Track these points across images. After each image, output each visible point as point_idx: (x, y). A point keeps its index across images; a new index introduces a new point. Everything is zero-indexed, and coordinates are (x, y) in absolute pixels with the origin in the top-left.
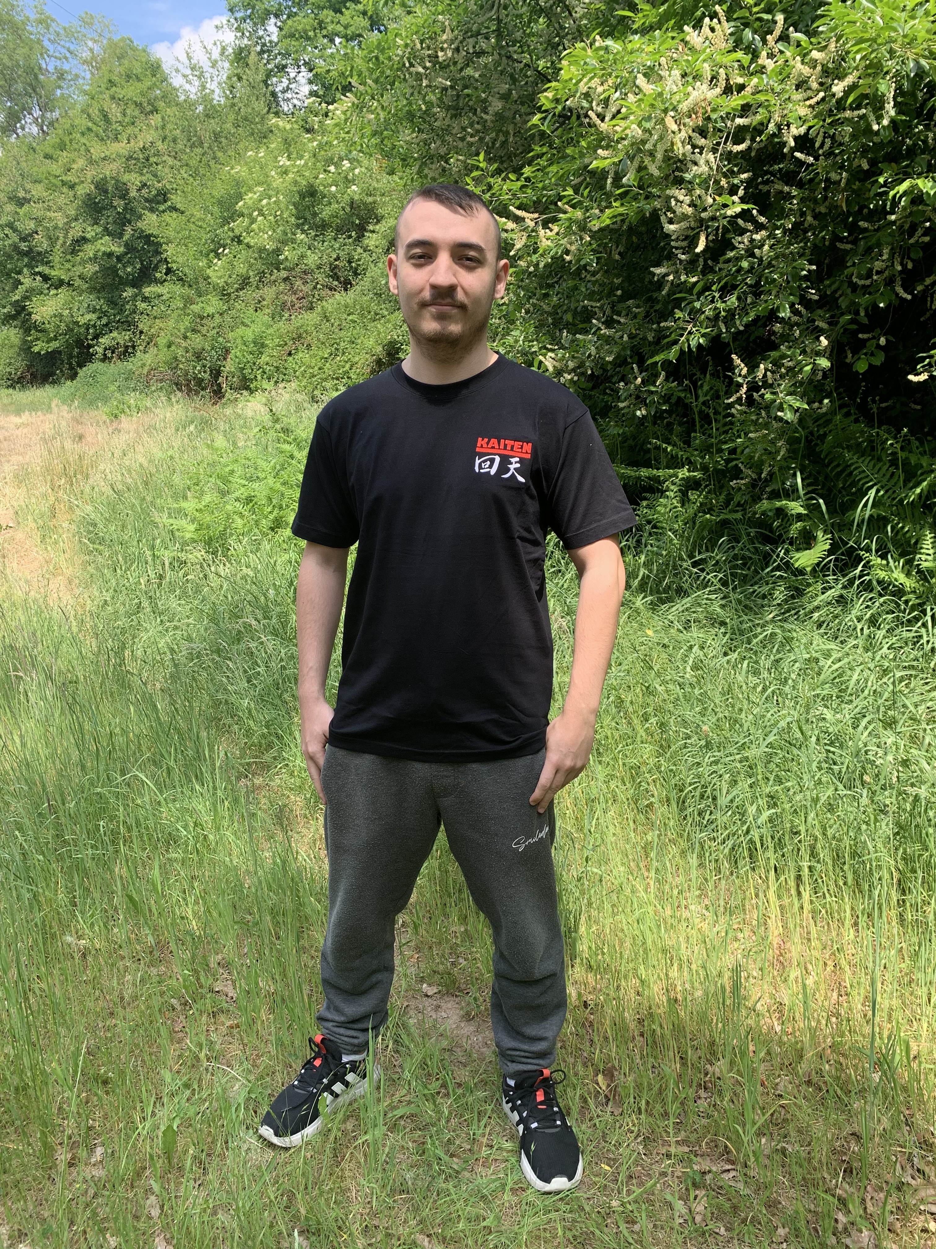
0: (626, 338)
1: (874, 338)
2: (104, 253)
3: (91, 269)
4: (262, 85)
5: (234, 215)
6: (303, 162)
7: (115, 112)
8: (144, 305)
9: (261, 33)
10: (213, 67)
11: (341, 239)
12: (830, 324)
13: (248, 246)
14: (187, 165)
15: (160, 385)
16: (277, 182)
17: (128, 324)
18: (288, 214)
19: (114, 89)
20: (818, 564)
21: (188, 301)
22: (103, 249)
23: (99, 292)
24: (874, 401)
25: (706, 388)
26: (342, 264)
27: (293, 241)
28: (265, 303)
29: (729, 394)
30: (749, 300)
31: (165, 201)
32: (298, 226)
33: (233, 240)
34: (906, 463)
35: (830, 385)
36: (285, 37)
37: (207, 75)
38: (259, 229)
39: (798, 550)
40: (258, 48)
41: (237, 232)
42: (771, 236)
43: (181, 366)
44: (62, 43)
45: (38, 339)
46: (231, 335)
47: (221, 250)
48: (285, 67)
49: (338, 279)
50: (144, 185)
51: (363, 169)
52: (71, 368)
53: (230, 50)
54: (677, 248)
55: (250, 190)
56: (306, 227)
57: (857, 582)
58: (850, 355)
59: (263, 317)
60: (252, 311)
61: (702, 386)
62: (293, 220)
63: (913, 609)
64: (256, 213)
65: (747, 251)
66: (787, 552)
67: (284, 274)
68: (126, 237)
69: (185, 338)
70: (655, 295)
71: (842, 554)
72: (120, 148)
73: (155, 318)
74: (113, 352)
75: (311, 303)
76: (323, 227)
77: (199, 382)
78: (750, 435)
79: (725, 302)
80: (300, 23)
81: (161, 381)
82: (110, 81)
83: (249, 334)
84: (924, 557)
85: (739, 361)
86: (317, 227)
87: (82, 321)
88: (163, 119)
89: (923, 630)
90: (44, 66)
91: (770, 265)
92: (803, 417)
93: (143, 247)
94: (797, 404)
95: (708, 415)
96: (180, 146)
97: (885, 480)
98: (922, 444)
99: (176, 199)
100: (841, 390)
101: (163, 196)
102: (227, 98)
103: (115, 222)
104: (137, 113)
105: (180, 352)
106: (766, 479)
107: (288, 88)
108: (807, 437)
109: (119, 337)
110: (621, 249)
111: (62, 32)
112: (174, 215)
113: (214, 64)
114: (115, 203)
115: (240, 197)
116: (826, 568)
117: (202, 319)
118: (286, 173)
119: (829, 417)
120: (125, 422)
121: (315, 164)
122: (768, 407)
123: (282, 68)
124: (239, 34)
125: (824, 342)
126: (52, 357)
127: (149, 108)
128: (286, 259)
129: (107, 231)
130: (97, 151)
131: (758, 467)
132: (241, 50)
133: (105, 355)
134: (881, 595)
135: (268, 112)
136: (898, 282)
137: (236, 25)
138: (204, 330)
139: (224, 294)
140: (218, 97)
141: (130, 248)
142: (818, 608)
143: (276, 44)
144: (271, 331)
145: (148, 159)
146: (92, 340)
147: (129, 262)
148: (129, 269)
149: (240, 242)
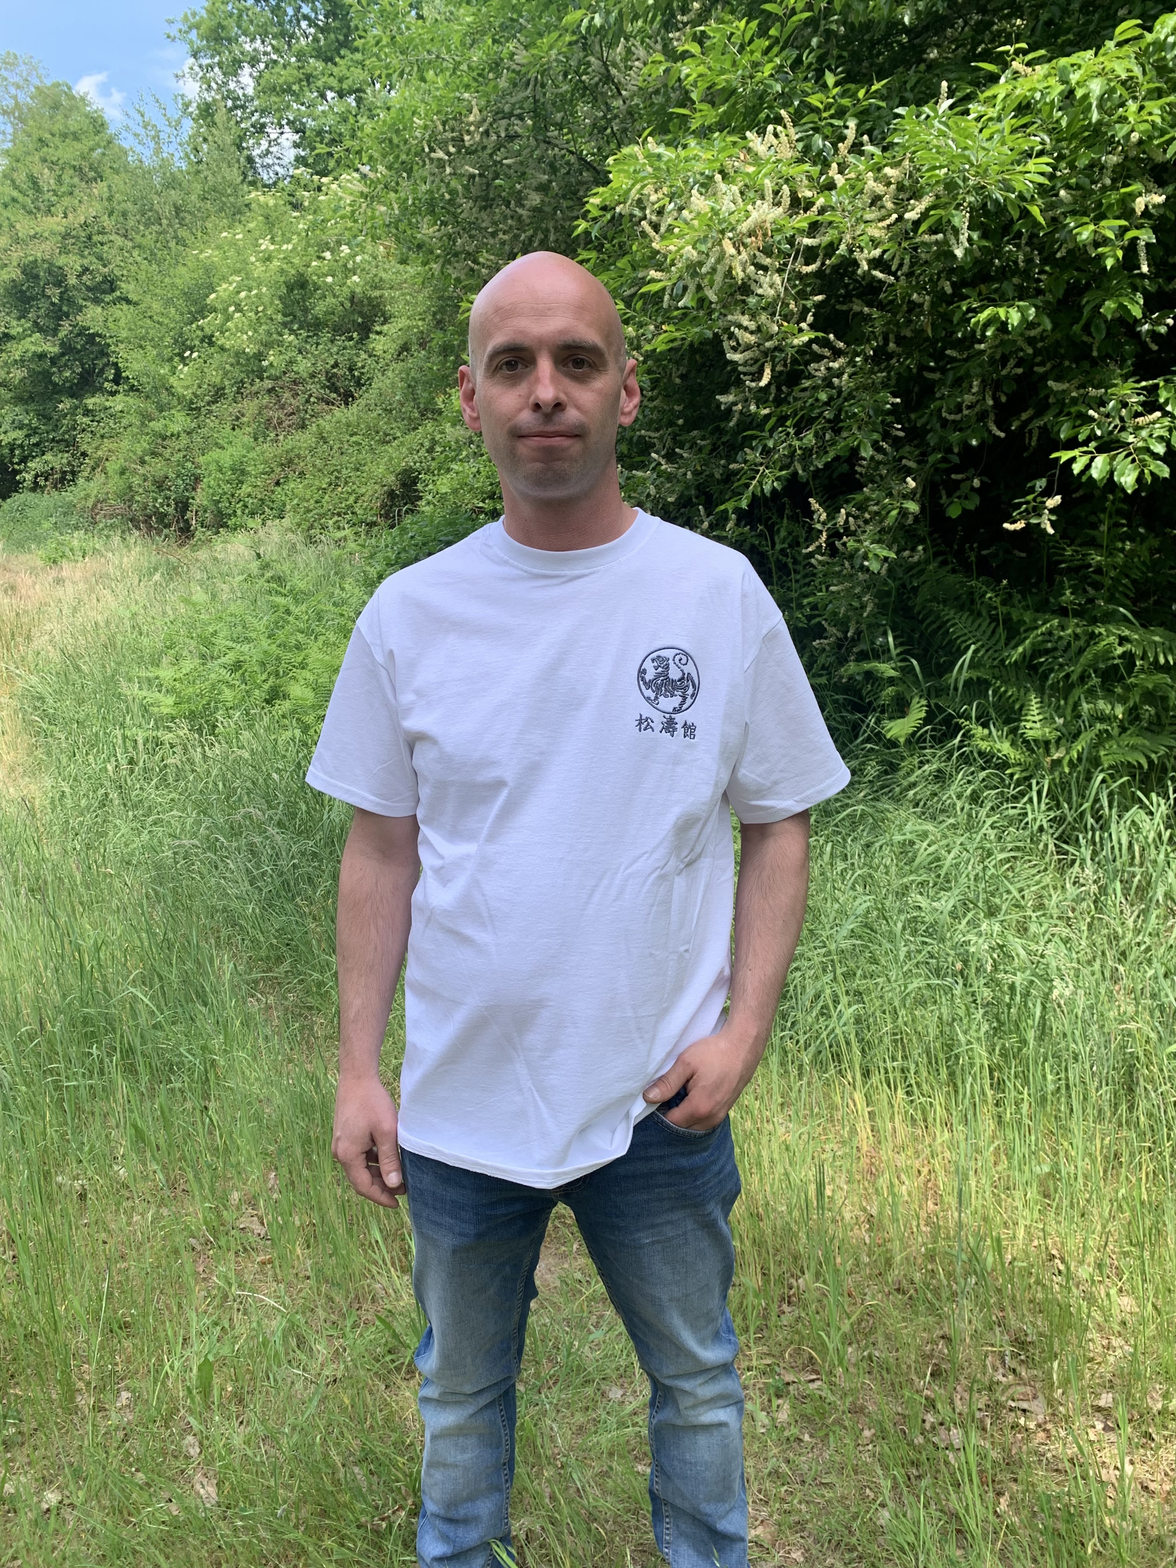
0: (689, 475)
1: (968, 479)
2: (35, 354)
3: (18, 374)
4: (234, 148)
5: (203, 311)
6: (290, 247)
7: (47, 178)
8: (86, 420)
9: (232, 85)
11: (340, 341)
12: (918, 462)
13: (222, 349)
14: (140, 246)
15: (109, 522)
16: (259, 270)
17: (69, 444)
18: (274, 309)
19: (45, 149)
20: (913, 734)
21: (146, 418)
22: (33, 348)
23: (27, 403)
24: (972, 549)
25: (783, 533)
26: (340, 372)
27: (280, 344)
28: (245, 419)
29: (809, 540)
30: (828, 437)
31: (113, 290)
32: (285, 325)
33: (202, 341)
34: (1007, 620)
35: (923, 531)
36: (263, 91)
37: (163, 135)
38: (236, 327)
39: (891, 718)
40: (230, 103)
41: (208, 331)
42: (852, 363)
43: (137, 498)
46: (201, 460)
47: (187, 354)
48: (263, 126)
49: (335, 390)
50: (86, 270)
51: (366, 257)
53: (195, 106)
54: (745, 374)
55: (224, 279)
56: (295, 327)
57: (956, 754)
58: (944, 497)
59: (244, 437)
60: (228, 428)
61: (779, 530)
62: (279, 317)
63: (1018, 784)
64: (232, 309)
65: (824, 379)
66: (878, 721)
67: (268, 384)
68: (62, 334)
69: (143, 462)
70: (723, 425)
71: (940, 724)
72: (54, 223)
73: (102, 437)
74: (46, 480)
75: (304, 420)
76: (317, 325)
77: (162, 517)
78: (832, 588)
79: (801, 439)
81: (111, 516)
82: (40, 140)
83: (226, 457)
84: (1028, 725)
85: (817, 506)
86: (309, 325)
87: (5, 439)
88: (109, 187)
89: (1028, 806)
91: (850, 396)
92: (893, 567)
93: (85, 346)
94: (885, 553)
95: (786, 565)
96: (131, 223)
97: (985, 638)
98: (1024, 598)
99: (128, 288)
100: (936, 536)
101: (110, 285)
102: (190, 163)
103: (47, 315)
104: (76, 180)
105: (136, 481)
106: (853, 639)
107: (268, 152)
108: (898, 590)
109: (56, 460)
110: (683, 370)
112: (125, 307)
114: (48, 292)
115: (212, 287)
116: (922, 739)
117: (164, 439)
118: (269, 259)
119: (922, 566)
120: (67, 569)
121: (306, 250)
122: (851, 557)
123: (261, 129)
124: (204, 86)
125: (911, 483)
127: (91, 174)
128: (271, 365)
129: (38, 327)
130: (25, 226)
131: (843, 625)
132: (208, 106)
133: (36, 483)
134: (984, 769)
135: (243, 181)
136: (992, 416)
137: (201, 74)
138: (167, 453)
139: (192, 409)
140: (179, 162)
141: (67, 348)
142: (913, 785)
143: (252, 99)
144: (252, 455)
145: (89, 238)
146: (19, 464)
147: (66, 365)
148: (67, 374)
149: (211, 344)
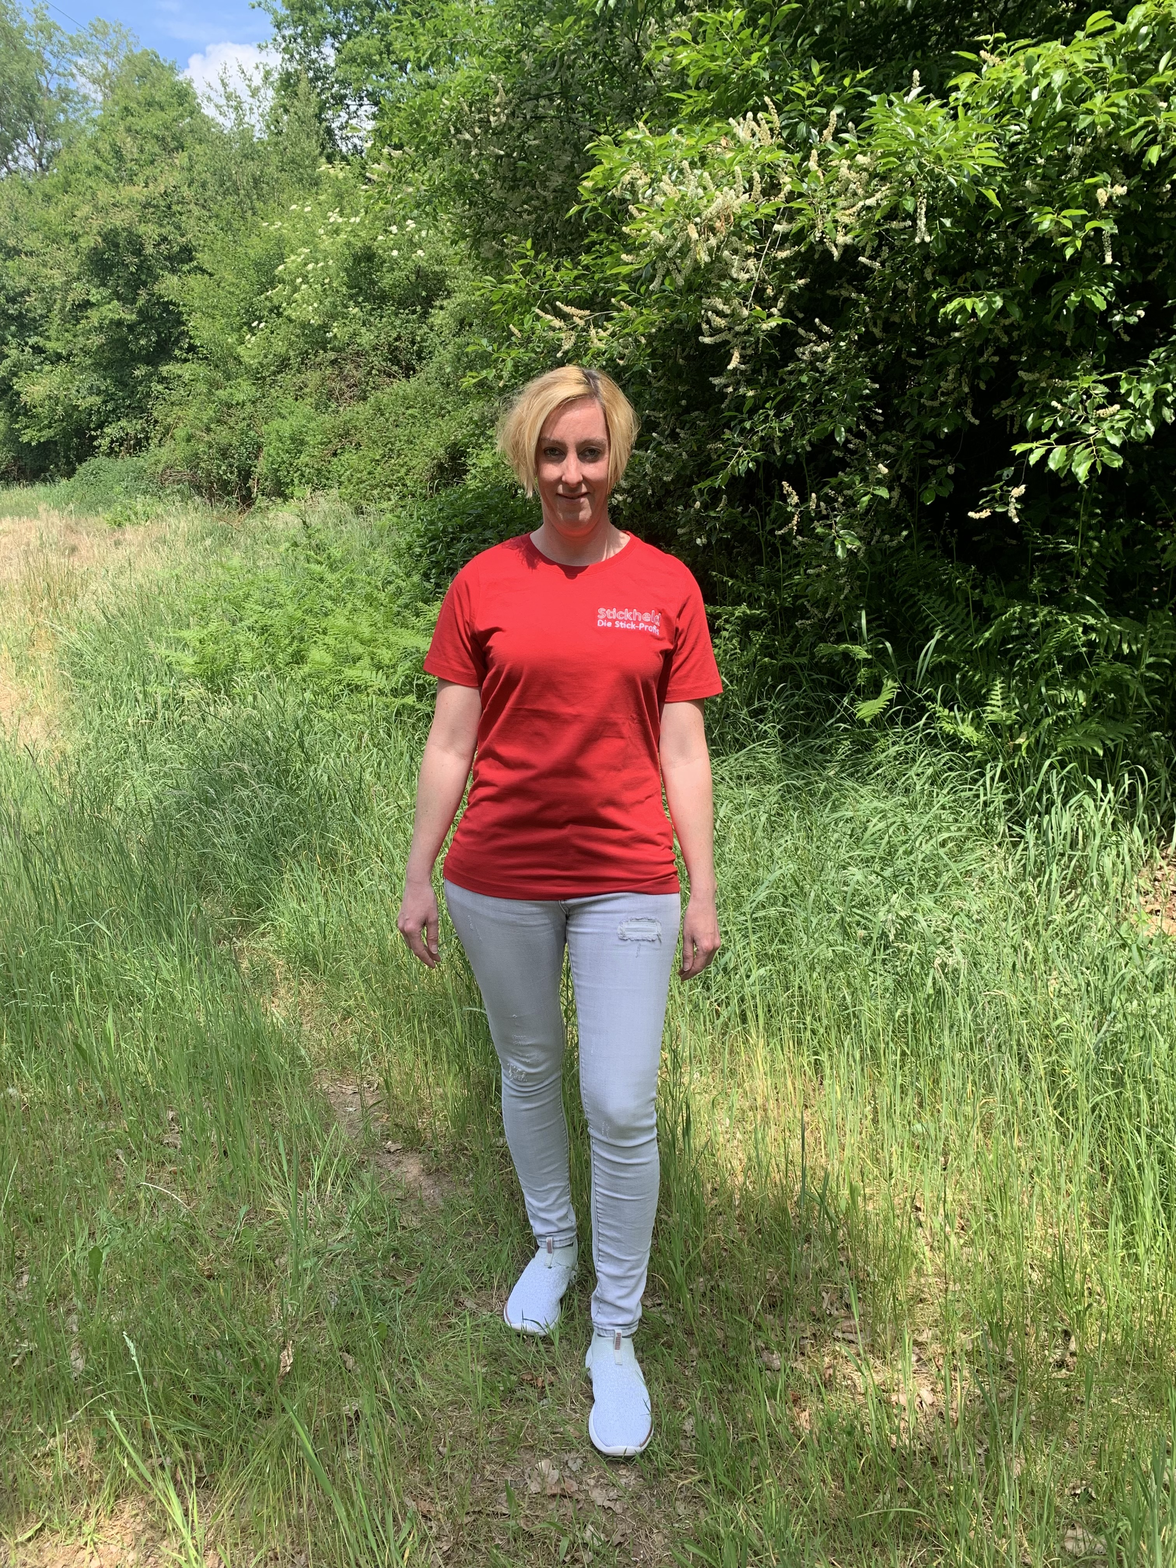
1: (941, 465)
2: (112, 321)
3: (97, 340)
4: (314, 121)
5: (272, 283)
6: (358, 220)
7: (130, 147)
8: (160, 387)
9: (314, 55)
10: (253, 96)
11: (404, 314)
13: (289, 320)
14: (217, 216)
15: (176, 487)
16: (326, 243)
17: (140, 410)
18: (339, 282)
19: (130, 118)
20: (880, 715)
21: (214, 385)
22: (111, 315)
23: (105, 369)
26: (403, 345)
27: (345, 316)
28: (307, 390)
29: (781, 523)
30: (809, 420)
31: (191, 260)
32: (351, 297)
33: (271, 311)
36: (344, 62)
37: (246, 106)
38: (303, 298)
40: (311, 74)
41: (276, 302)
42: (836, 348)
43: (202, 465)
44: (68, 56)
45: (27, 427)
46: (264, 429)
47: (255, 324)
48: (345, 97)
49: (398, 363)
50: (165, 239)
52: (69, 463)
53: (276, 76)
55: (293, 250)
56: (360, 299)
57: (921, 736)
59: (305, 407)
60: (291, 400)
62: (344, 289)
64: (299, 280)
65: (808, 362)
66: (852, 702)
67: (332, 355)
68: (140, 302)
69: (208, 430)
72: (135, 192)
73: (173, 404)
74: (121, 445)
75: (365, 392)
76: (382, 298)
77: (224, 485)
78: (810, 571)
79: (780, 421)
80: (362, 44)
81: (179, 482)
82: (126, 108)
83: (286, 427)
84: (992, 709)
85: (789, 489)
86: (375, 298)
87: (83, 404)
88: (190, 158)
90: (44, 84)
91: (832, 380)
93: (160, 315)
96: (210, 193)
99: (204, 259)
101: (187, 253)
102: (270, 134)
103: (126, 284)
104: (157, 149)
105: (202, 448)
106: (832, 620)
107: (347, 124)
108: (873, 574)
109: (130, 426)
111: (67, 42)
112: (200, 277)
113: (254, 93)
114: (127, 261)
115: (281, 259)
117: (229, 408)
118: (337, 232)
120: (130, 533)
121: (373, 223)
123: (340, 99)
124: (287, 56)
125: (884, 469)
126: (45, 448)
127: (173, 144)
128: (335, 337)
129: (116, 295)
130: (106, 192)
132: (289, 75)
133: (111, 448)
135: (321, 154)
136: (968, 404)
137: (284, 45)
138: (232, 422)
139: (258, 379)
140: (260, 133)
141: (144, 316)
143: (333, 70)
144: (313, 425)
145: (169, 207)
146: (95, 430)
147: (142, 333)
148: (142, 342)
149: (279, 315)
